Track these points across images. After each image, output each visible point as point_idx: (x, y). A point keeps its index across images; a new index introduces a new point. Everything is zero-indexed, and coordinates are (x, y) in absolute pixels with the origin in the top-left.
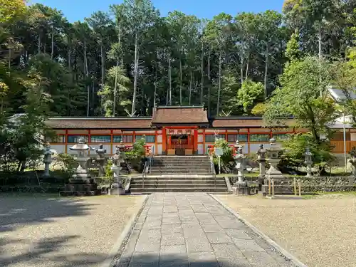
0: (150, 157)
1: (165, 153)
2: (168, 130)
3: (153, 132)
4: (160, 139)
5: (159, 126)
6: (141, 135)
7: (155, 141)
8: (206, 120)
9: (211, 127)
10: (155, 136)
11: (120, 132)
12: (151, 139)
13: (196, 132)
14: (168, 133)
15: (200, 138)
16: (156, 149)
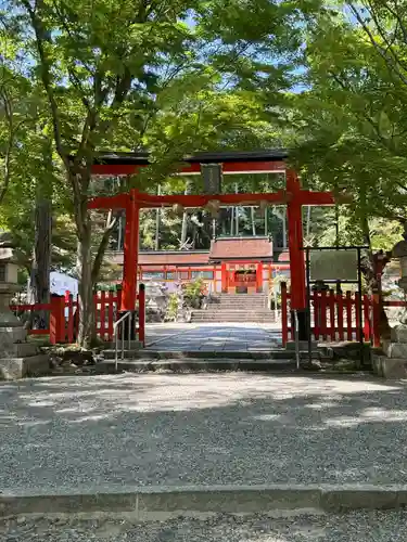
0: (207, 295)
1: (225, 291)
2: (228, 266)
3: (212, 267)
4: (219, 275)
5: (217, 261)
6: (198, 271)
7: (213, 277)
8: (271, 254)
9: (276, 261)
10: (213, 272)
11: (174, 267)
12: (210, 275)
13: (260, 267)
14: (228, 269)
15: (265, 274)
16: (213, 287)
